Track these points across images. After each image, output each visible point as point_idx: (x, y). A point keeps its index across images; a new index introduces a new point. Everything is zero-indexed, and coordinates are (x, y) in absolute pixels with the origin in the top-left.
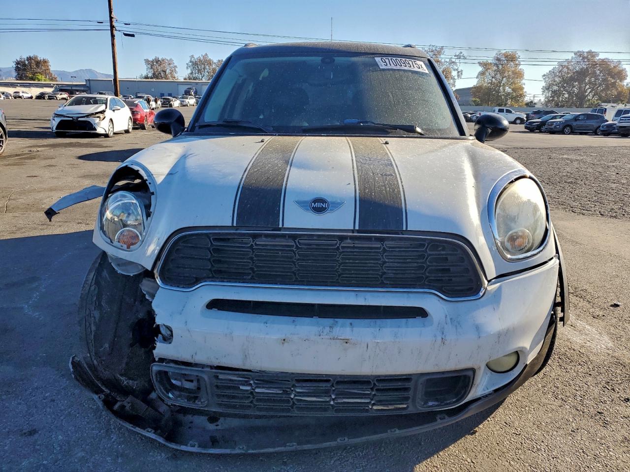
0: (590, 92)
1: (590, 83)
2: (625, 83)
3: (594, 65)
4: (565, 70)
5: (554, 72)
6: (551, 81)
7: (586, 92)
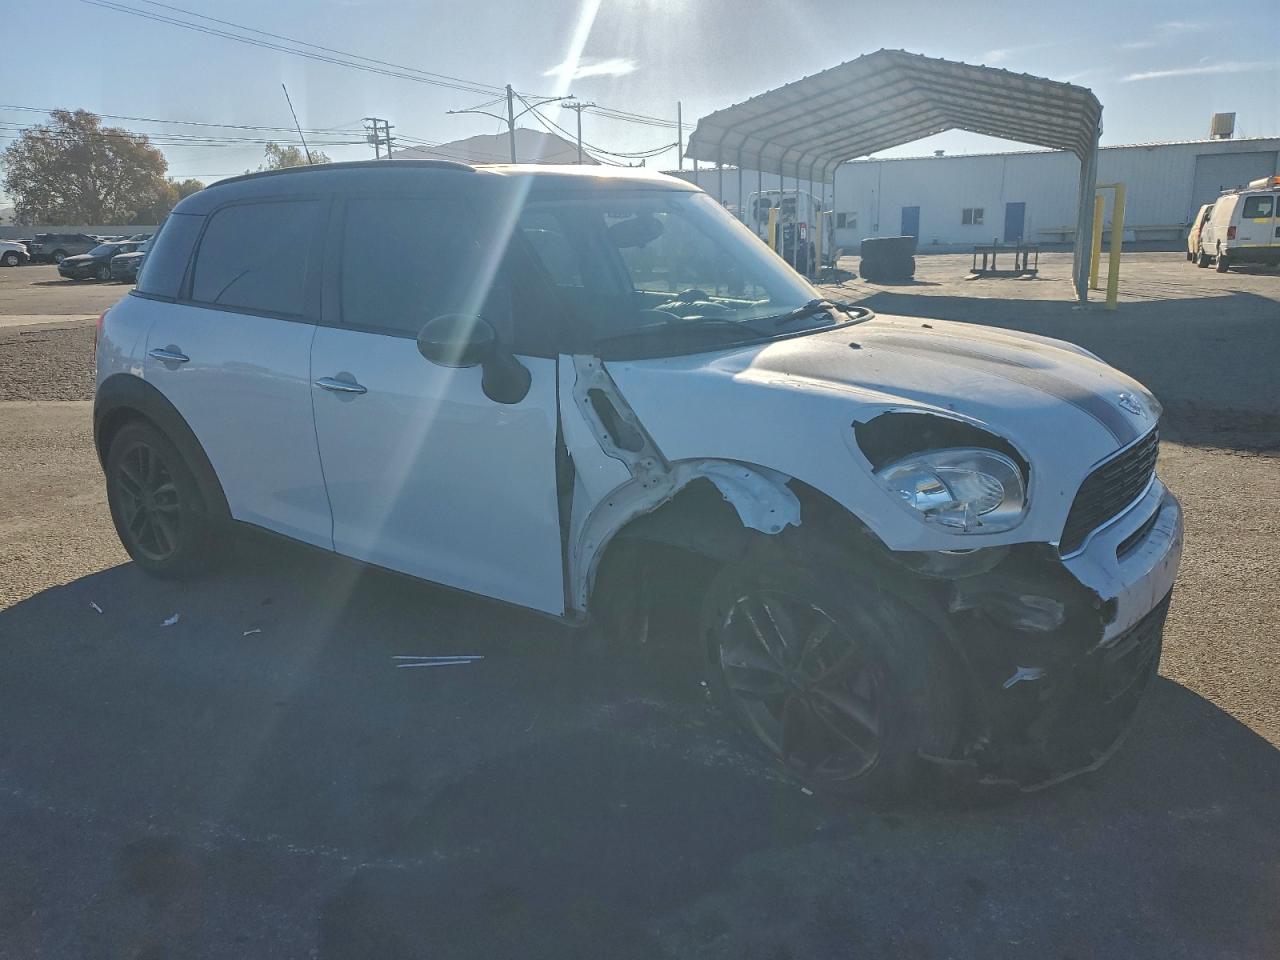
0: (108, 194)
1: (100, 174)
2: (166, 175)
3: (98, 139)
4: (40, 146)
5: (17, 151)
6: (17, 169)
7: (99, 194)
